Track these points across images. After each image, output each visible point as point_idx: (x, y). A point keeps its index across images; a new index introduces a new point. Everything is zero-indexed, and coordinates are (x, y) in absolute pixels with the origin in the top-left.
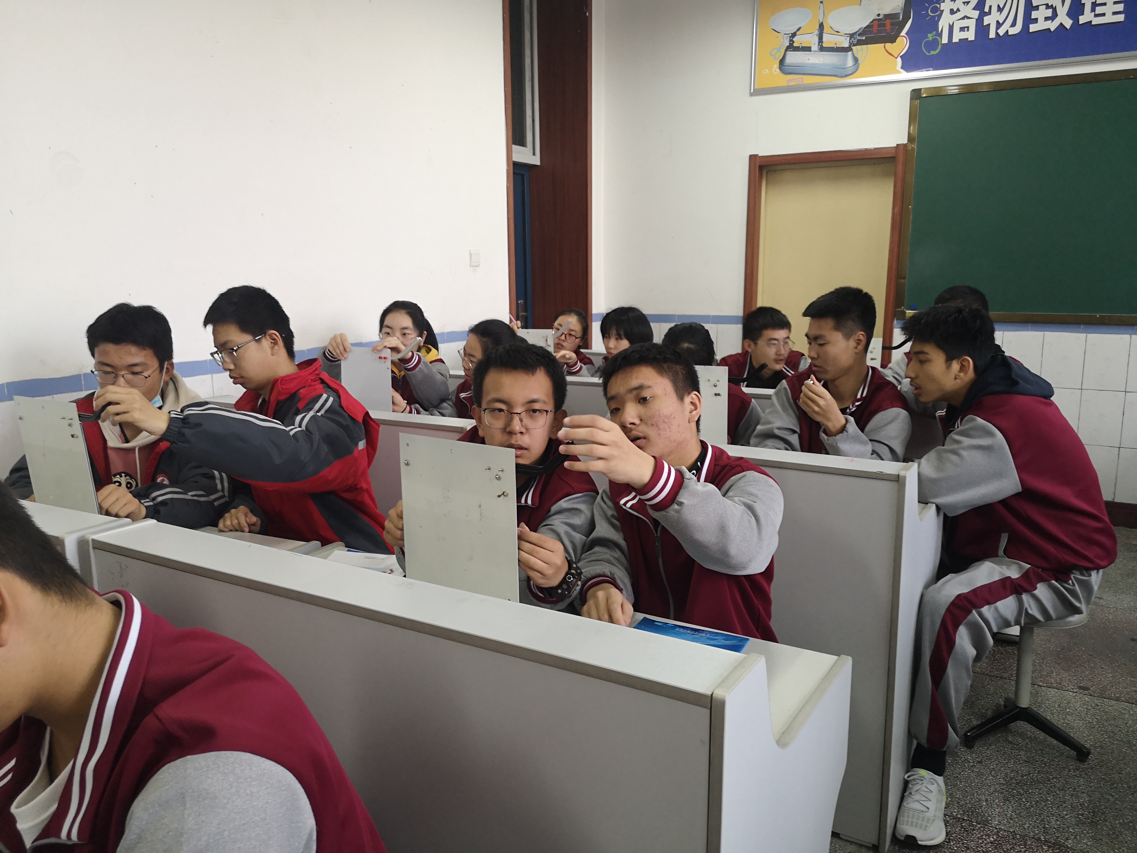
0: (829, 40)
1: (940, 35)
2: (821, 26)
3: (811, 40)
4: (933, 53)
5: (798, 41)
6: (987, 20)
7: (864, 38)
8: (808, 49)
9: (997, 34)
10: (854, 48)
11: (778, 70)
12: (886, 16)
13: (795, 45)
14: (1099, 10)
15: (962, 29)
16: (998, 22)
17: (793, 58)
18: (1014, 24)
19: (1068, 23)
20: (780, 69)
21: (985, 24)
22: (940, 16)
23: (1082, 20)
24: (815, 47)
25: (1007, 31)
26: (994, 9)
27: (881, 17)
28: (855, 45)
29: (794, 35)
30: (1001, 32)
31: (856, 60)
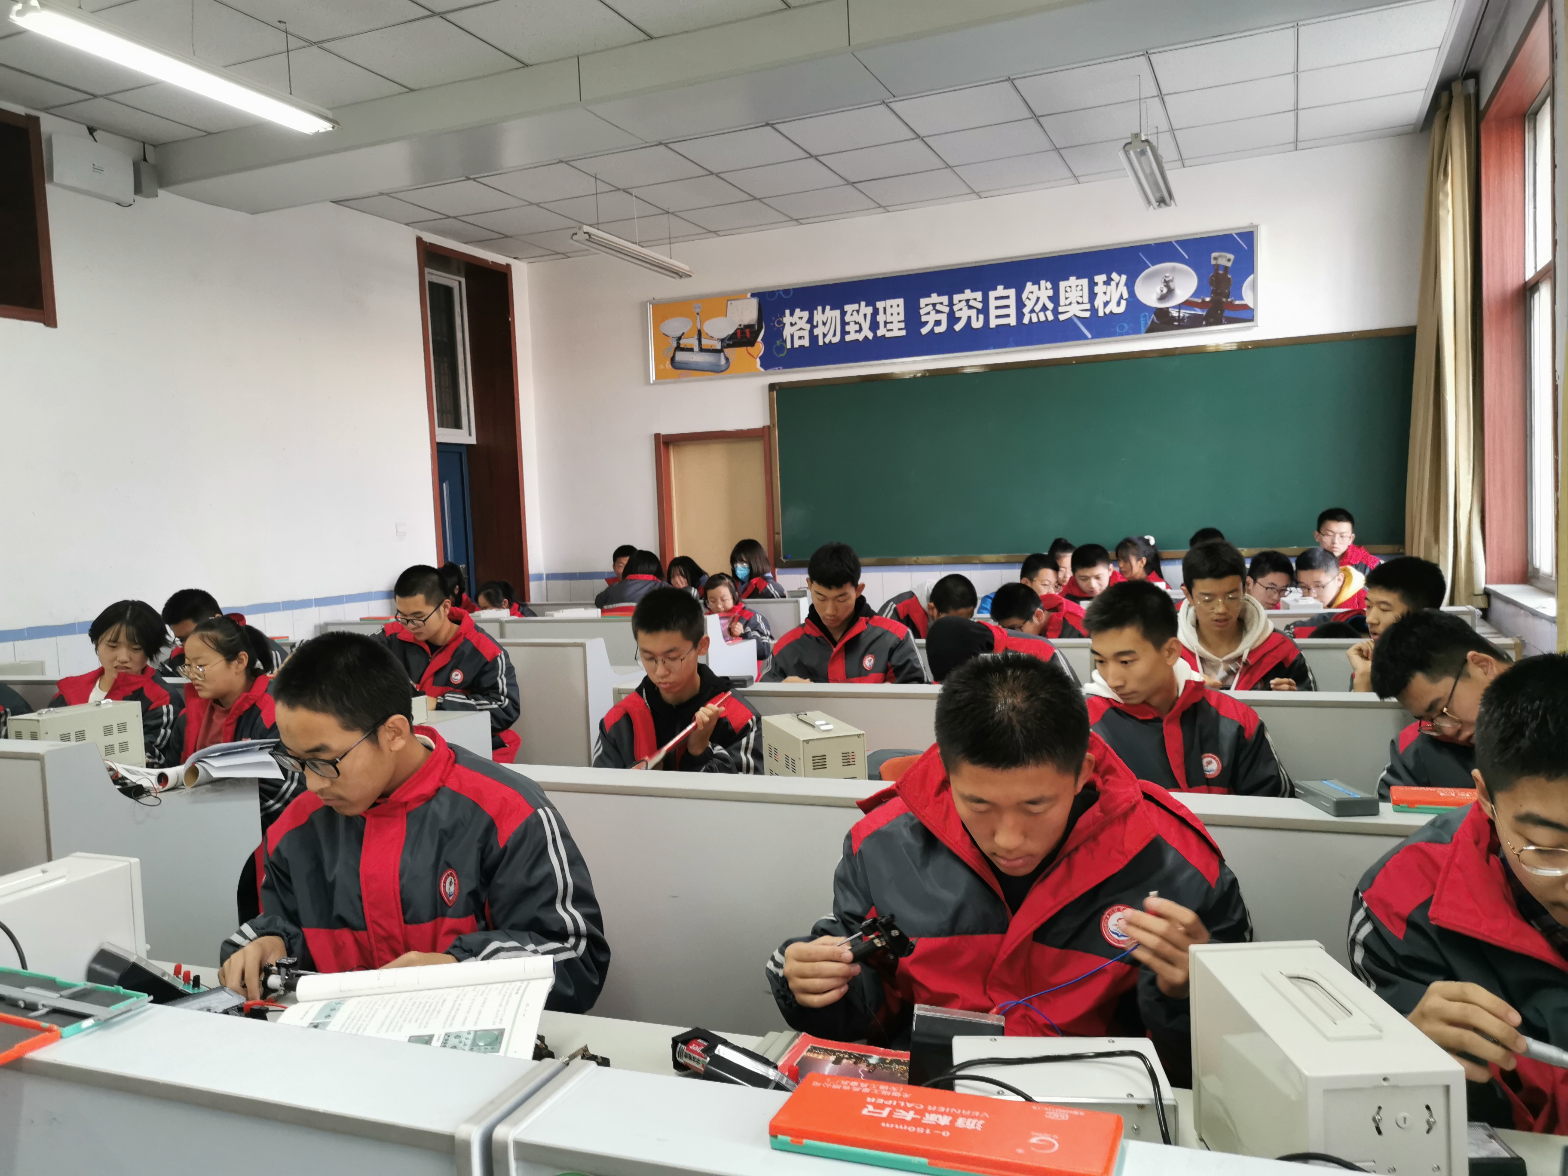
0: (706, 342)
1: (785, 341)
2: (699, 333)
3: (693, 342)
4: (782, 355)
5: (684, 342)
6: (816, 332)
7: (731, 343)
8: (691, 350)
9: (824, 342)
10: (726, 350)
11: (670, 366)
12: (747, 326)
13: (682, 346)
14: (889, 326)
15: (800, 338)
16: (824, 334)
17: (681, 356)
18: (834, 335)
19: (870, 336)
20: (672, 365)
21: (815, 334)
22: (783, 327)
23: (880, 333)
24: (696, 349)
25: (830, 341)
26: (820, 324)
27: (742, 327)
28: (725, 348)
29: (680, 338)
30: (827, 340)
31: (727, 359)
